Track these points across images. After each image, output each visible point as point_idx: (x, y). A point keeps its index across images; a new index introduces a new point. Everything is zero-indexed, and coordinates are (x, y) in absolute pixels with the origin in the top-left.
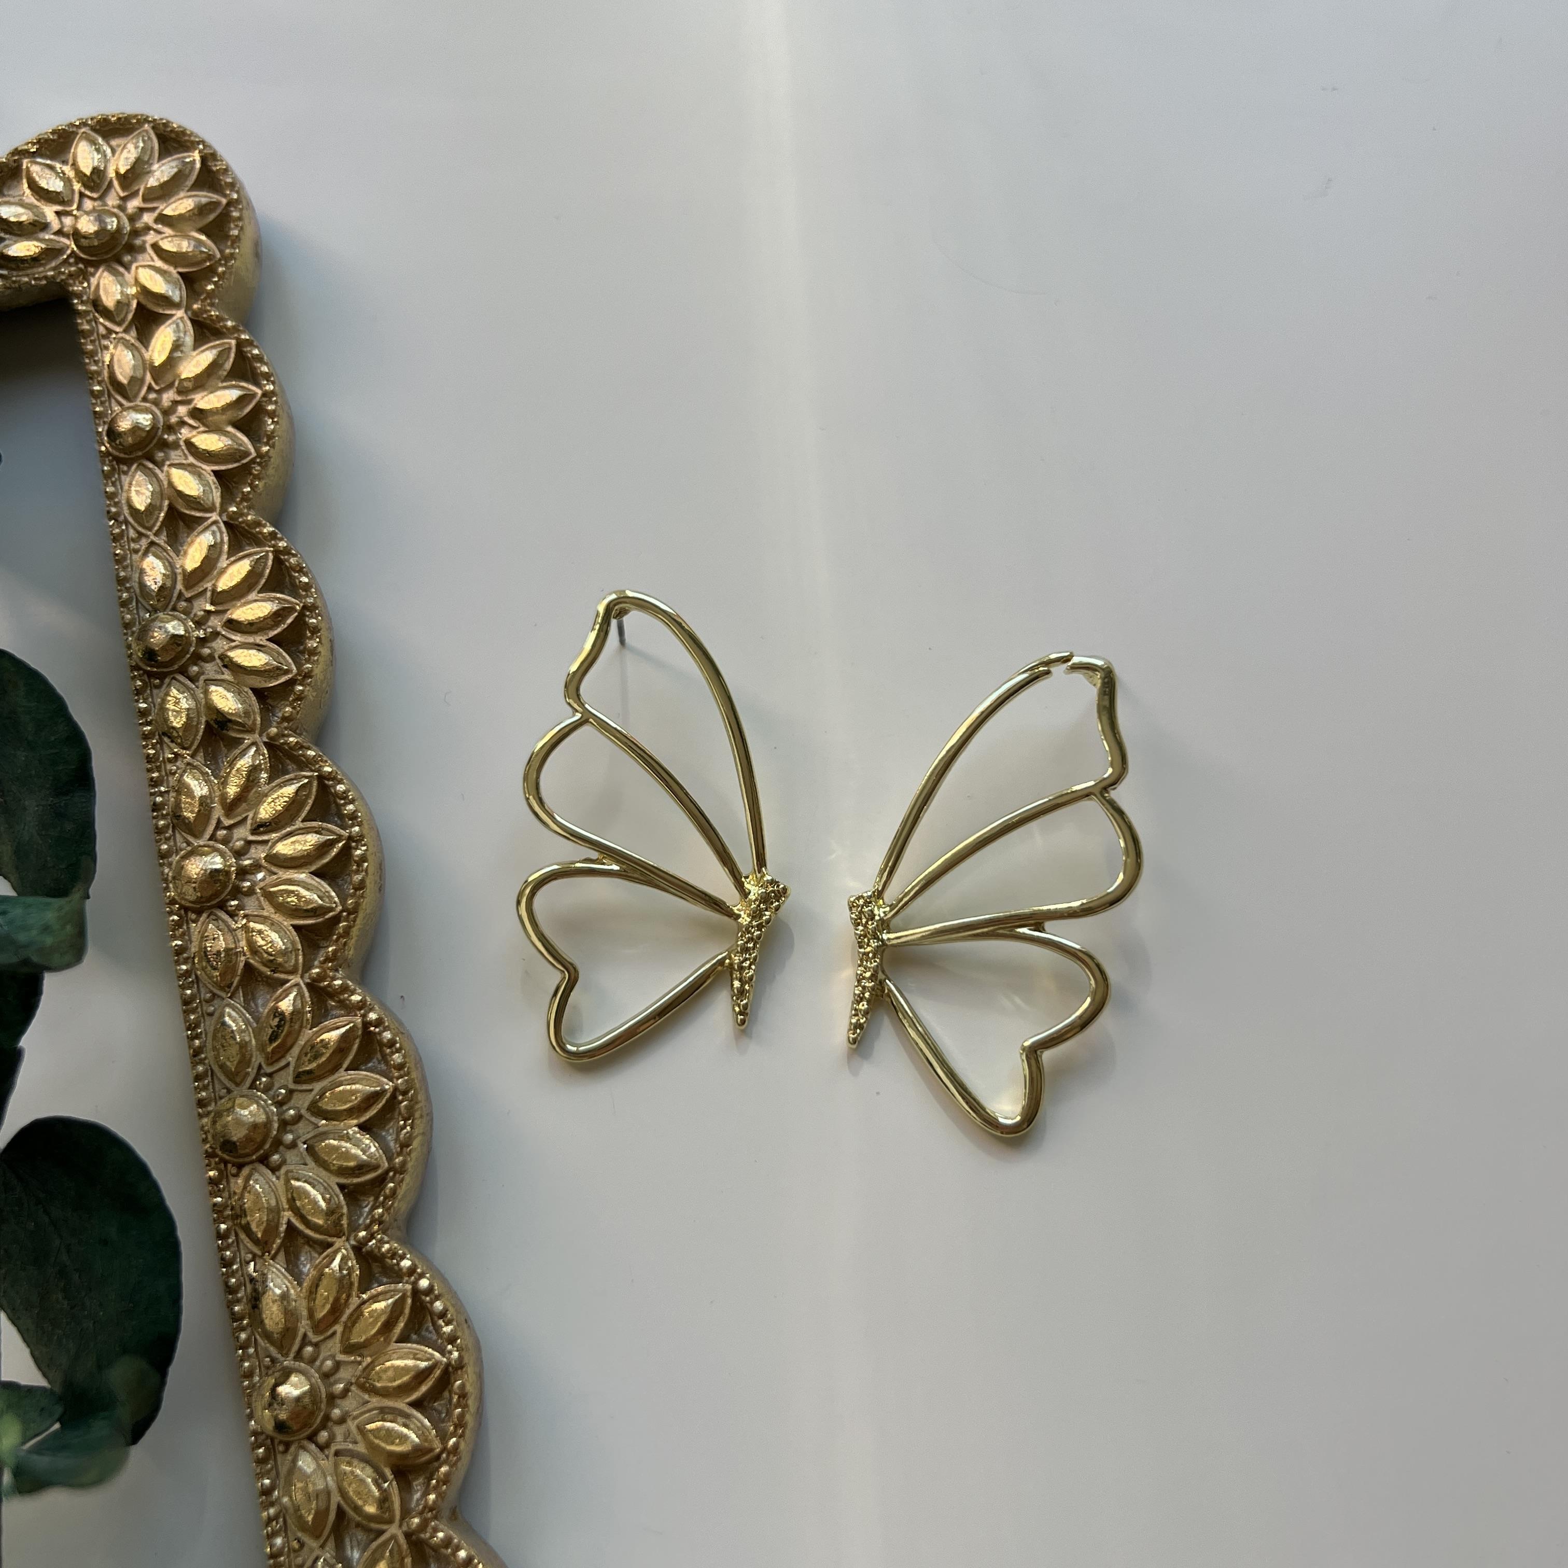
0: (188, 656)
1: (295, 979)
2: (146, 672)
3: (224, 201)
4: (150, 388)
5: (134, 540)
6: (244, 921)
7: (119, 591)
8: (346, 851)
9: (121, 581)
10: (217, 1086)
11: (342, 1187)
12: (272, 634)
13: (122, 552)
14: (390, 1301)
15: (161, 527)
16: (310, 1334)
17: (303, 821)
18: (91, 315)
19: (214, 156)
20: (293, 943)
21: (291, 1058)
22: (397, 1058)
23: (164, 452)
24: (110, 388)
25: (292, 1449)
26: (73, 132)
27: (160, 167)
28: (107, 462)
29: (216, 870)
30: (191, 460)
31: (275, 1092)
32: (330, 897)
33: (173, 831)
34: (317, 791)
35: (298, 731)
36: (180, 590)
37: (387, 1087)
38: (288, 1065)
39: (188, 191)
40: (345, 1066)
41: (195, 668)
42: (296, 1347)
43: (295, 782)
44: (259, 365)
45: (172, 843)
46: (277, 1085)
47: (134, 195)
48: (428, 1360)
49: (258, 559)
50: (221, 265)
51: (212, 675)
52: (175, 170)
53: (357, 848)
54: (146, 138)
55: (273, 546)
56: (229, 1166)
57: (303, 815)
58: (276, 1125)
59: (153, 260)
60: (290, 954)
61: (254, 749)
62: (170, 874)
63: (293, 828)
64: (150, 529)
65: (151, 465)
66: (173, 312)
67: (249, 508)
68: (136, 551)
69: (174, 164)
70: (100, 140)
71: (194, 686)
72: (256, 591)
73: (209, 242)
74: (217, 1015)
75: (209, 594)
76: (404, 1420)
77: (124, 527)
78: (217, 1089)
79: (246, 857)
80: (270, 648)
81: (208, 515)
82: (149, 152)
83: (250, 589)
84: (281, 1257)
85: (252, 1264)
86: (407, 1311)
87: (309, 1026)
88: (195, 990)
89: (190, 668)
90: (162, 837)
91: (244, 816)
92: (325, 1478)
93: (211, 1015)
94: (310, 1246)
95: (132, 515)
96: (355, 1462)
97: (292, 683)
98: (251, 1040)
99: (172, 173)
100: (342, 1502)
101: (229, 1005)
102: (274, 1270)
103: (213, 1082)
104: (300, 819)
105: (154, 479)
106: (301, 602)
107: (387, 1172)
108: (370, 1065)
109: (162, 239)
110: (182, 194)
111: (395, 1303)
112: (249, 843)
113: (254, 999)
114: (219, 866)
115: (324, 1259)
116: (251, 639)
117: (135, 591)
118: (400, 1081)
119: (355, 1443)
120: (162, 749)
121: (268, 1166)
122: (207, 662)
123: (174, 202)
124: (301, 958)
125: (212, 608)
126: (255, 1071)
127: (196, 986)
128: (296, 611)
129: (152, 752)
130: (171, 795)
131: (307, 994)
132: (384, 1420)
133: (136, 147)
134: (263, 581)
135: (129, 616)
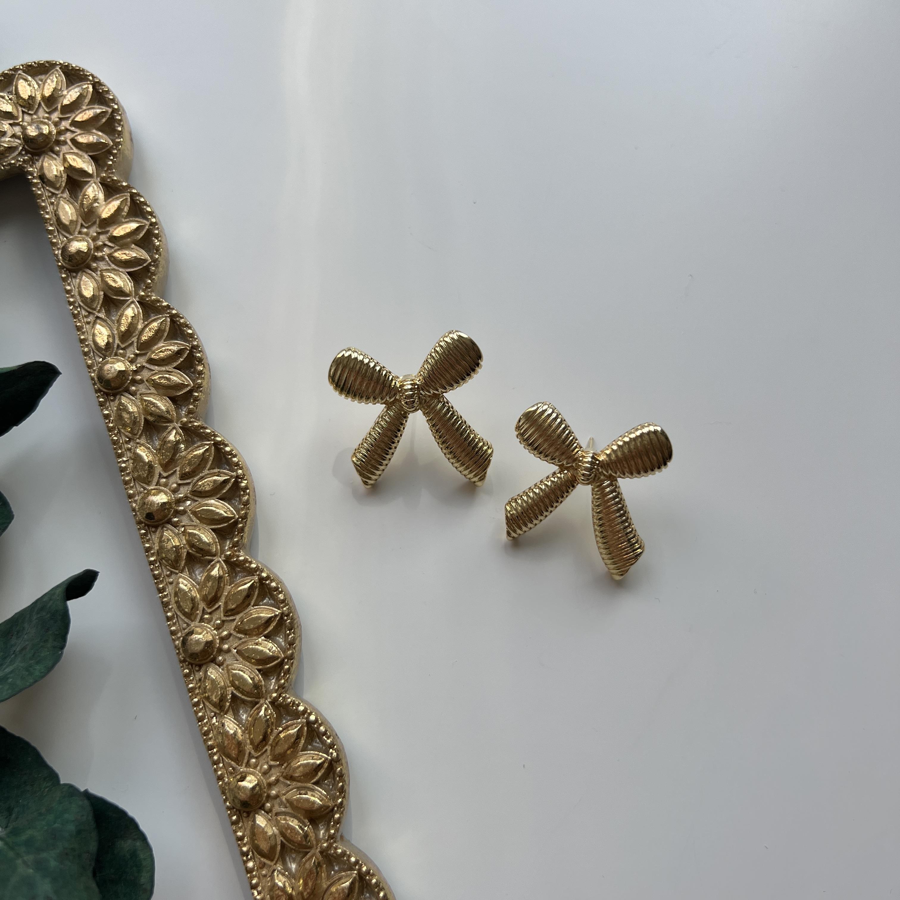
0: (129, 382)
1: (216, 559)
2: (104, 392)
3: (110, 110)
4: (82, 225)
5: (86, 317)
6: (183, 529)
7: (82, 347)
8: (236, 484)
9: (82, 341)
10: (181, 622)
11: (259, 670)
12: (175, 364)
13: (80, 324)
14: (296, 730)
15: (101, 307)
16: (253, 752)
17: (209, 470)
18: (40, 184)
19: (100, 83)
20: (213, 538)
21: (221, 603)
22: (281, 596)
23: (96, 263)
24: (58, 228)
25: (251, 815)
26: (12, 74)
27: (68, 92)
28: (63, 272)
29: (164, 503)
30: (113, 266)
31: (214, 622)
32: (230, 510)
33: (134, 483)
34: (215, 452)
35: (197, 418)
36: (118, 344)
37: (277, 613)
38: (219, 607)
39: (87, 105)
40: (252, 604)
41: (134, 388)
42: (245, 761)
43: (201, 448)
44: (145, 207)
45: (134, 489)
46: (214, 618)
47: (56, 109)
48: (320, 759)
49: (161, 322)
50: (114, 149)
51: (144, 390)
52: (78, 94)
53: (241, 482)
54: (57, 75)
55: (169, 313)
56: (194, 666)
57: (208, 466)
58: (218, 641)
59: (72, 149)
60: (212, 545)
61: (174, 431)
62: (137, 507)
63: (203, 474)
64: (95, 309)
65: (90, 272)
66: (89, 180)
67: (151, 292)
68: (88, 323)
69: (77, 90)
70: (29, 78)
71: (134, 399)
72: (163, 340)
73: (104, 135)
74: (174, 584)
75: (135, 344)
76: (311, 793)
77: (79, 310)
78: (181, 624)
79: (179, 492)
80: (175, 373)
81: (128, 298)
82: (60, 84)
83: (159, 339)
84: (231, 712)
85: (215, 718)
86: (305, 734)
87: (229, 584)
88: (160, 570)
89: (130, 389)
90: (128, 486)
91: (174, 470)
92: (272, 828)
93: (171, 583)
94: (245, 704)
95: (82, 301)
96: (288, 818)
97: (191, 392)
98: (196, 596)
99: (77, 96)
100: (283, 840)
101: (181, 577)
102: (228, 720)
103: (178, 620)
104: (207, 469)
105: (93, 280)
106: (189, 344)
107: (283, 660)
108: (265, 601)
109: (77, 136)
110: (84, 108)
111: (298, 730)
112: (179, 485)
113: (194, 572)
114: (165, 500)
115: (255, 711)
116: (163, 369)
117: (91, 347)
118: (285, 609)
119: (286, 807)
120: (121, 436)
121: (216, 664)
122: (140, 384)
123: (81, 113)
124: (219, 547)
125: (138, 352)
126: (201, 612)
127: (160, 568)
128: (187, 350)
129: (115, 438)
130: (130, 462)
131: (225, 566)
132: (300, 794)
133: (52, 81)
134: (166, 334)
135: (90, 362)
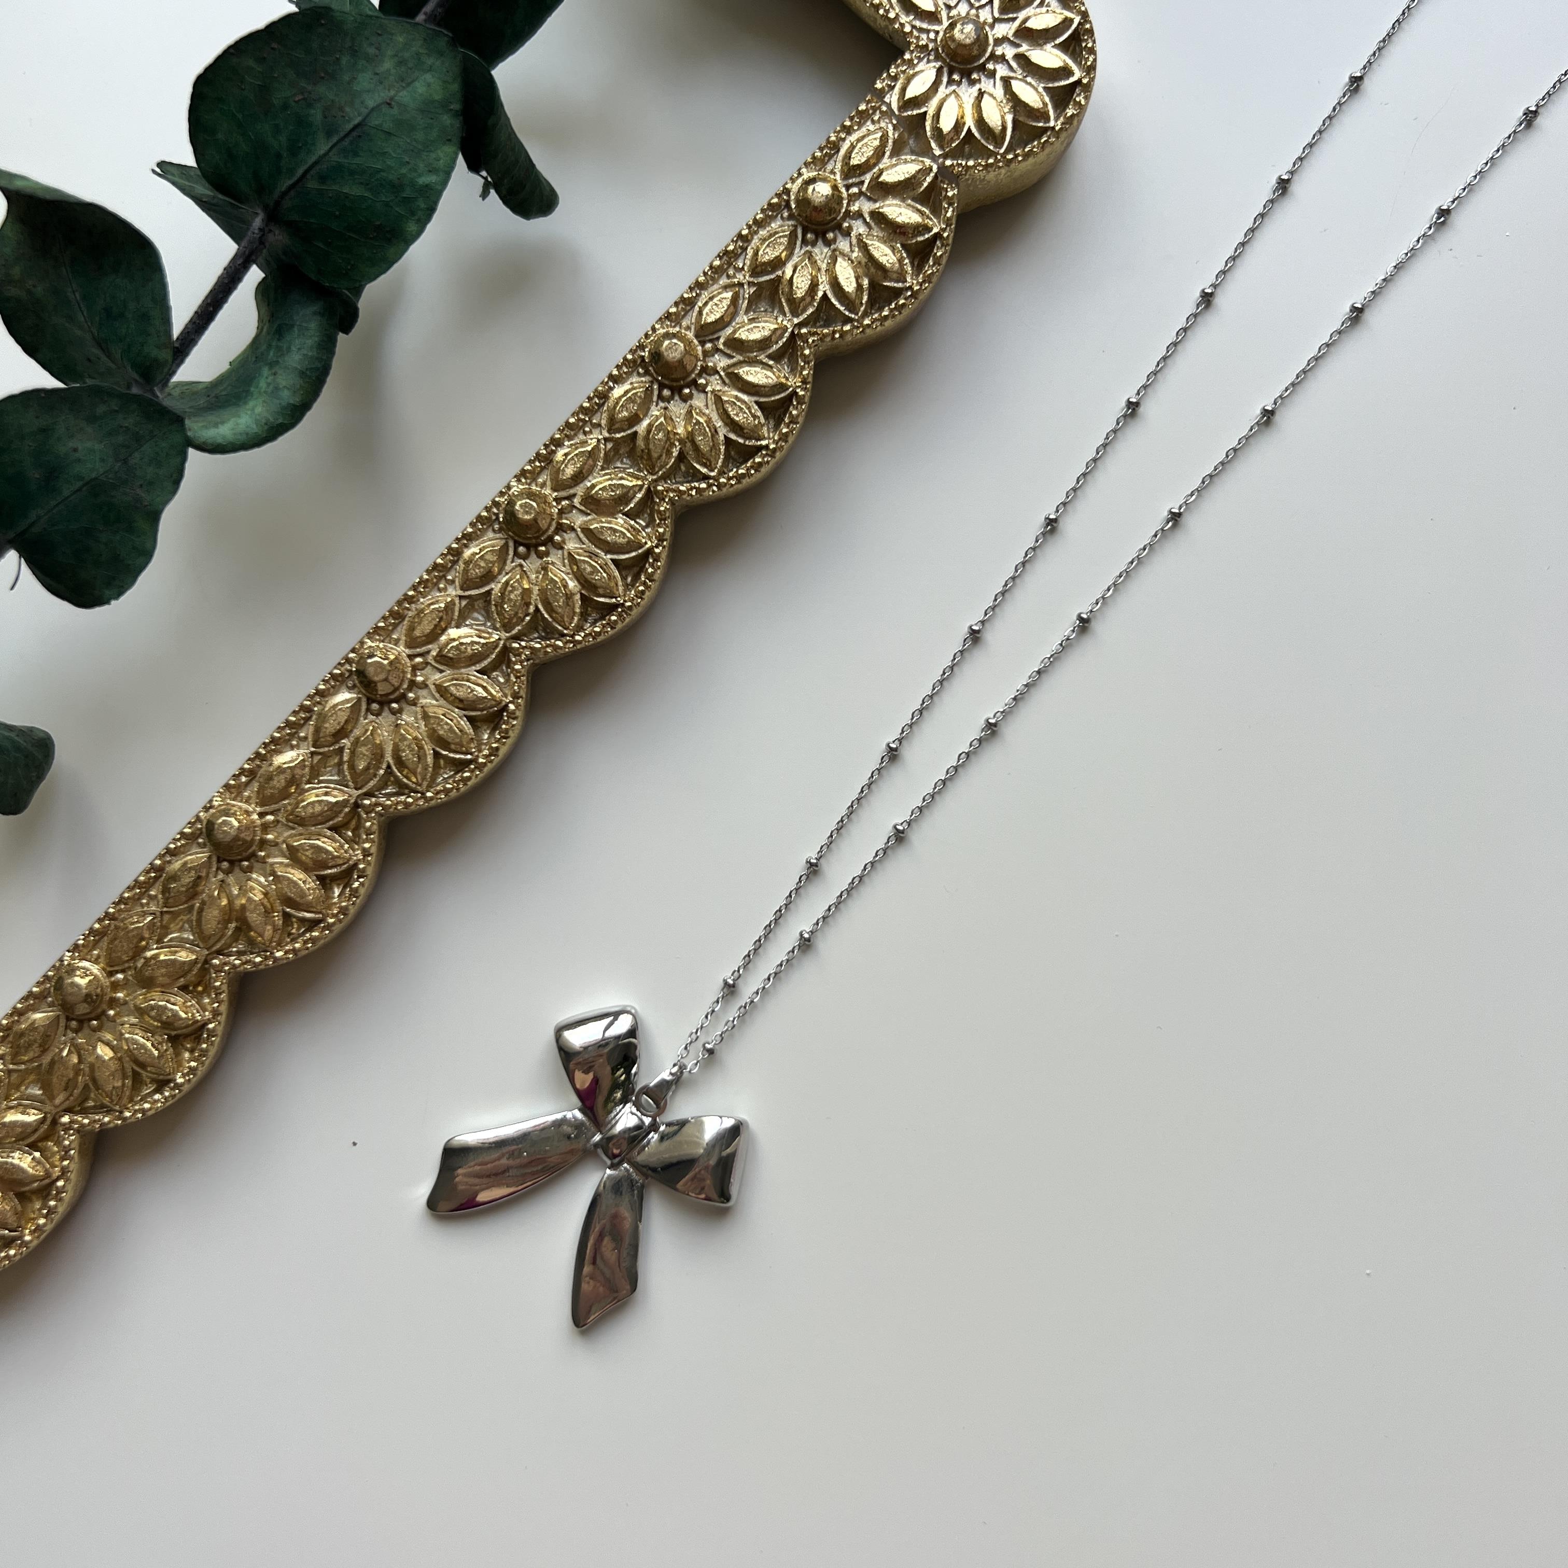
4: (860, 185)
12: (731, 437)
15: (758, 283)
17: (612, 560)
19: (1087, 87)
23: (816, 239)
27: (1050, 52)
39: (1044, 89)
47: (1015, 45)
49: (780, 382)
52: (1055, 66)
57: (617, 557)
59: (968, 101)
65: (800, 236)
69: (1059, 61)
72: (754, 400)
73: (1009, 134)
75: (731, 363)
82: (1057, 33)
83: (753, 395)
91: (589, 511)
109: (990, 96)
110: (1038, 86)
112: (573, 529)
123: (1026, 83)
125: (722, 372)
134: (767, 400)
